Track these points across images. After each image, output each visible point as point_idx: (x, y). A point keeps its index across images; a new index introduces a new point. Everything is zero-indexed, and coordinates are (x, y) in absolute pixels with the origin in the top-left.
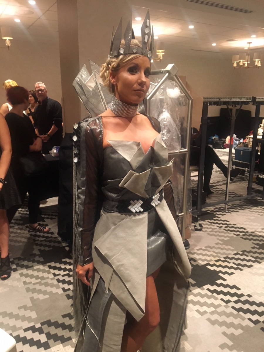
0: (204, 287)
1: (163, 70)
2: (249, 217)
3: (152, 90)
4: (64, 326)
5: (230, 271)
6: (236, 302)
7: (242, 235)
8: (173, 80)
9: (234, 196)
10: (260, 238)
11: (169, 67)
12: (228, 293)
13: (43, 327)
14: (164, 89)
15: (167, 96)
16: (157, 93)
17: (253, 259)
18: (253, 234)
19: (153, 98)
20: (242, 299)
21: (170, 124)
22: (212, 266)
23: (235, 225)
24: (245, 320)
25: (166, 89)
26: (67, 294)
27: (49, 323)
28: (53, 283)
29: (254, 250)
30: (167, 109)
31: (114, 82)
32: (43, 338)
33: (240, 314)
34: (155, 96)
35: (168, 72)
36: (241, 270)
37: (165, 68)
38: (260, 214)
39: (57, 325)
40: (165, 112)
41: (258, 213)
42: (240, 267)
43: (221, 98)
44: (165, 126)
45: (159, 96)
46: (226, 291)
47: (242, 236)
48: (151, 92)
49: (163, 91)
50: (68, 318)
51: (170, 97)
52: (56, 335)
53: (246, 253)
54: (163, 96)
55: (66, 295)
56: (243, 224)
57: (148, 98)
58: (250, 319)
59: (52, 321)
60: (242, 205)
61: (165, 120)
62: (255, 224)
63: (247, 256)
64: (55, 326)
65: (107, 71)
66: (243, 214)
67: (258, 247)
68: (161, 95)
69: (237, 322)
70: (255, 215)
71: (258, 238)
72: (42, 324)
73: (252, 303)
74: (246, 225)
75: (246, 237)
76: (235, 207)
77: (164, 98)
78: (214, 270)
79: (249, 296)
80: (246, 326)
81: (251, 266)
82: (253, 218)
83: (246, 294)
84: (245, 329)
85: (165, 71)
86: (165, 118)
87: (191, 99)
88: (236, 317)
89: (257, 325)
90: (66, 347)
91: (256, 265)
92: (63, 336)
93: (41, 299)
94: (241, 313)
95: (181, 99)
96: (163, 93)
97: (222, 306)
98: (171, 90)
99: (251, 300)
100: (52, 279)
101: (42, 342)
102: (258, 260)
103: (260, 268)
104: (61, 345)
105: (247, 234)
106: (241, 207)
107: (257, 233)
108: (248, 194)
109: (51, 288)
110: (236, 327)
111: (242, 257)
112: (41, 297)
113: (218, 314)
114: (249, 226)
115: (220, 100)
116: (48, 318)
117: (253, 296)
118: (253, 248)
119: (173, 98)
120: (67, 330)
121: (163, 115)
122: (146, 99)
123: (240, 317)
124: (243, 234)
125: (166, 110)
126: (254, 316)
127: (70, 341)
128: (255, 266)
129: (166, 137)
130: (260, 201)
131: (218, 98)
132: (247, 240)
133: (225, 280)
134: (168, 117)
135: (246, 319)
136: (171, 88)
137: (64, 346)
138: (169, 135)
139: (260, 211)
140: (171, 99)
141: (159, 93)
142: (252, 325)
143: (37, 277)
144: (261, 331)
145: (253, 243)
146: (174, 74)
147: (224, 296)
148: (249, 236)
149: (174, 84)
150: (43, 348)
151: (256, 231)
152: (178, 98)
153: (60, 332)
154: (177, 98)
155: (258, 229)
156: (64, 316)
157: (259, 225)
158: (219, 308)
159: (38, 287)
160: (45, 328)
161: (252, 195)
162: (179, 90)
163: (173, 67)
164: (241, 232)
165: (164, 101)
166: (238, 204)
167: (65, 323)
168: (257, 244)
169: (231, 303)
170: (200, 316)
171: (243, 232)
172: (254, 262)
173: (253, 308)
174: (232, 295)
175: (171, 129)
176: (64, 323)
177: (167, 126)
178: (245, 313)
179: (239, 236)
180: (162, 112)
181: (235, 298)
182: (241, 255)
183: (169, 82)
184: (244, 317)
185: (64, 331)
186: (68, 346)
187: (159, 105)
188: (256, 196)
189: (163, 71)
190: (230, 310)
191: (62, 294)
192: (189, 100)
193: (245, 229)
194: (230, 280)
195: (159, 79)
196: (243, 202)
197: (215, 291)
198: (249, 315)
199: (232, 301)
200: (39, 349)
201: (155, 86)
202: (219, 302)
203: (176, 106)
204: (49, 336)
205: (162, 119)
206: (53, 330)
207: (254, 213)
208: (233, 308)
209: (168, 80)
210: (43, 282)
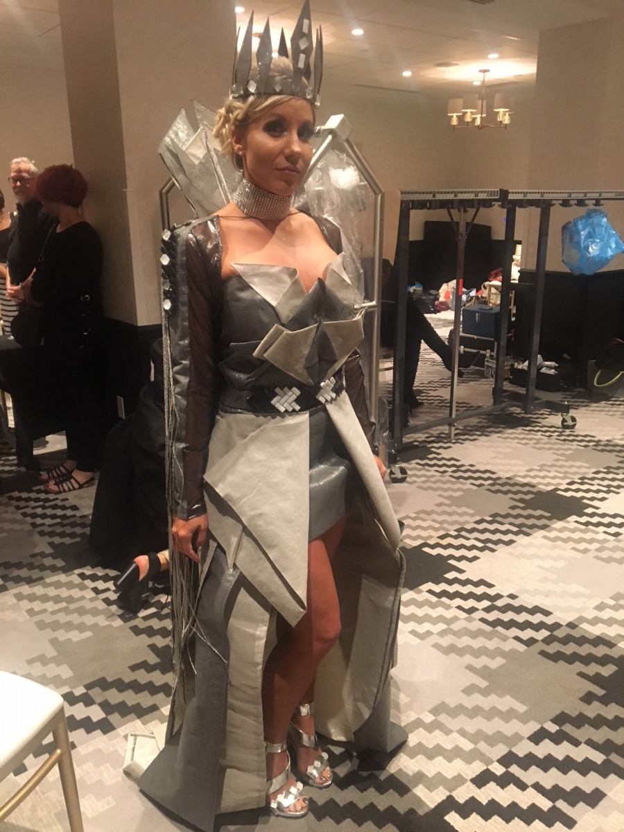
0: (420, 587)
2: (500, 450)
4: (136, 687)
5: (470, 554)
6: (487, 610)
7: (489, 485)
8: (343, 150)
9: (466, 408)
10: (526, 489)
11: (334, 121)
12: (471, 595)
13: (91, 693)
14: (325, 170)
15: (331, 184)
16: (310, 179)
17: (515, 529)
18: (511, 482)
20: (499, 603)
22: (433, 547)
23: (472, 466)
24: (508, 642)
25: (328, 171)
26: (132, 625)
27: (103, 684)
28: (96, 608)
29: (514, 512)
30: (333, 212)
31: (239, 149)
32: (96, 713)
33: (497, 631)
35: (331, 132)
36: (493, 550)
37: (324, 123)
38: (521, 442)
39: (120, 685)
41: (516, 441)
42: (490, 545)
43: (438, 193)
46: (465, 592)
47: (490, 487)
49: (321, 174)
50: (142, 671)
51: (337, 186)
52: (123, 703)
53: (499, 519)
54: (322, 185)
55: (131, 628)
56: (488, 464)
58: (517, 638)
59: (110, 679)
60: (483, 426)
62: (513, 462)
63: (502, 524)
64: (117, 688)
65: (227, 126)
66: (487, 444)
67: (522, 505)
68: (317, 184)
69: (491, 645)
70: (513, 445)
71: (521, 489)
72: (88, 687)
73: (520, 609)
74: (496, 464)
75: (497, 487)
76: (471, 431)
77: (323, 191)
78: (439, 555)
79: (512, 596)
80: (511, 650)
81: (511, 542)
82: (508, 450)
83: (505, 594)
84: (510, 655)
85: (325, 130)
87: (381, 191)
88: (489, 636)
89: (531, 647)
90: (150, 724)
91: (521, 539)
92: (139, 704)
93: (75, 640)
94: (499, 629)
95: (358, 192)
96: (321, 178)
97: (460, 619)
98: (340, 171)
99: (516, 603)
100: (92, 600)
101: (95, 719)
102: (524, 529)
103: (530, 545)
104: (138, 722)
105: (498, 482)
106: (483, 430)
107: (518, 479)
108: (494, 404)
109: (93, 616)
110: (492, 654)
111: (492, 527)
112: (75, 636)
113: (454, 635)
114: (502, 468)
115: (434, 196)
116: (101, 675)
117: (521, 597)
118: (513, 508)
119: (342, 190)
120: (146, 692)
123: (497, 637)
124: (490, 482)
125: (329, 215)
126: (525, 631)
127: (155, 713)
128: (518, 542)
130: (519, 416)
131: (430, 193)
132: (500, 494)
133: (461, 571)
135: (509, 638)
136: (339, 168)
137: (144, 723)
139: (520, 436)
140: (340, 192)
141: (314, 179)
142: (522, 648)
143: (57, 599)
144: (540, 656)
145: (511, 498)
146: (344, 138)
147: (463, 601)
148: (503, 485)
149: (343, 159)
150: (98, 732)
151: (516, 476)
152: (353, 191)
153: (130, 698)
154: (350, 189)
155: (519, 471)
156: (134, 668)
157: (521, 463)
158: (455, 624)
159: (63, 618)
160: (96, 693)
161: (503, 405)
162: (357, 172)
163: (342, 123)
164: (485, 479)
165: (325, 196)
166: (475, 426)
167: (139, 681)
168: (521, 500)
169: (477, 612)
170: (418, 641)
171: (489, 478)
172: (516, 534)
173: (522, 618)
174: (479, 598)
176: (136, 680)
178: (507, 629)
179: (482, 488)
181: (486, 603)
182: (490, 522)
183: (333, 156)
184: (506, 636)
185: (139, 695)
186: (153, 722)
187: (315, 206)
188: (513, 406)
189: (319, 131)
190: (476, 625)
191: (120, 627)
192: (375, 194)
193: (493, 473)
194: (472, 571)
196: (485, 421)
197: (444, 594)
198: (514, 631)
199: (480, 608)
200: (90, 735)
202: (454, 612)
203: (350, 208)
204: (106, 706)
206: (114, 697)
207: (509, 440)
208: (483, 620)
209: (331, 151)
210: (72, 606)
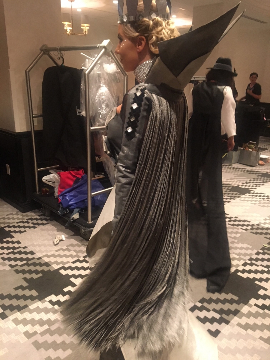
1: (98, 45)
3: (90, 65)
4: (18, 297)
8: (110, 56)
11: (105, 42)
14: (101, 64)
15: (104, 71)
16: (95, 68)
19: (91, 73)
21: (109, 100)
25: (103, 65)
27: (2, 297)
30: (105, 83)
34: (93, 71)
35: (104, 47)
37: (101, 43)
39: (10, 297)
40: (103, 86)
44: (103, 100)
45: (96, 71)
48: (89, 67)
49: (100, 66)
50: (20, 290)
51: (107, 72)
52: (11, 305)
54: (100, 71)
55: (14, 271)
57: (87, 72)
59: (5, 295)
61: (104, 94)
64: (8, 299)
68: (98, 70)
77: (101, 73)
85: (101, 46)
86: (103, 93)
87: (126, 75)
90: (24, 314)
92: (19, 305)
95: (116, 74)
96: (100, 68)
98: (108, 65)
104: (18, 313)
119: (109, 73)
120: (22, 299)
121: (101, 90)
122: (85, 73)
125: (103, 85)
129: (106, 111)
134: (106, 92)
136: (108, 63)
137: (21, 314)
138: (108, 109)
140: (108, 74)
141: (97, 68)
146: (110, 50)
149: (109, 60)
153: (15, 302)
154: (113, 73)
156: (16, 289)
162: (116, 66)
163: (109, 43)
165: (102, 76)
167: (19, 294)
175: (109, 104)
176: (17, 294)
177: (105, 100)
180: (100, 87)
183: (105, 58)
185: (19, 301)
186: (26, 313)
187: (97, 80)
189: (99, 47)
191: (9, 270)
192: (124, 76)
195: (95, 54)
201: (92, 61)
203: (113, 82)
204: (3, 307)
205: (101, 93)
206: (7, 302)
209: (104, 56)
